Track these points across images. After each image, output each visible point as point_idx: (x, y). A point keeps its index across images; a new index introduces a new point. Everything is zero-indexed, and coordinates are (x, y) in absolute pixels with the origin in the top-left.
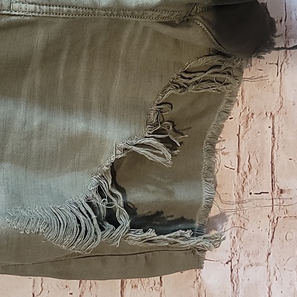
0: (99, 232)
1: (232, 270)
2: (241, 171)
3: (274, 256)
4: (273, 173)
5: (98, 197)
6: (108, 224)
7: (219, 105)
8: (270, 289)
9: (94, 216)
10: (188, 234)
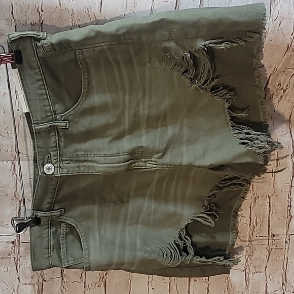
0: (180, 257)
1: (246, 275)
2: (252, 225)
3: (269, 268)
4: (269, 226)
5: (179, 240)
6: (184, 253)
7: (240, 194)
8: (266, 285)
9: (178, 251)
10: (222, 258)
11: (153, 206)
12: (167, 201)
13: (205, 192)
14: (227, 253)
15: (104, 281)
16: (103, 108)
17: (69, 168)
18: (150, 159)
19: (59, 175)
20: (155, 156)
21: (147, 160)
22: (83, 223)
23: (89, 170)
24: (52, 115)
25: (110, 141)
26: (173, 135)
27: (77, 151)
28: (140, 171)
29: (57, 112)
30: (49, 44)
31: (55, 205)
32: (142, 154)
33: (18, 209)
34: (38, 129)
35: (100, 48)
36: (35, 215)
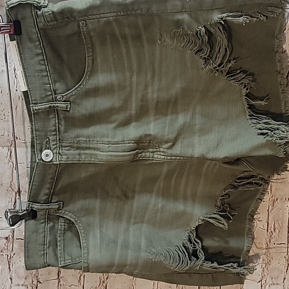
0: (189, 262)
1: (262, 286)
2: (269, 231)
3: (287, 280)
4: (288, 232)
5: (189, 243)
6: (193, 257)
7: (257, 195)
9: (186, 254)
10: (235, 265)
11: (160, 203)
12: (175, 199)
13: (219, 190)
14: (241, 260)
15: (104, 285)
16: (108, 90)
17: (69, 155)
18: (158, 150)
19: (58, 162)
20: (163, 146)
21: (155, 150)
22: (83, 219)
23: (91, 158)
24: (52, 95)
25: (116, 128)
26: (185, 124)
27: (78, 136)
28: (147, 163)
29: (57, 92)
30: (50, 12)
31: (53, 197)
32: (149, 143)
33: (13, 201)
34: (36, 110)
35: (105, 19)
36: (31, 207)
